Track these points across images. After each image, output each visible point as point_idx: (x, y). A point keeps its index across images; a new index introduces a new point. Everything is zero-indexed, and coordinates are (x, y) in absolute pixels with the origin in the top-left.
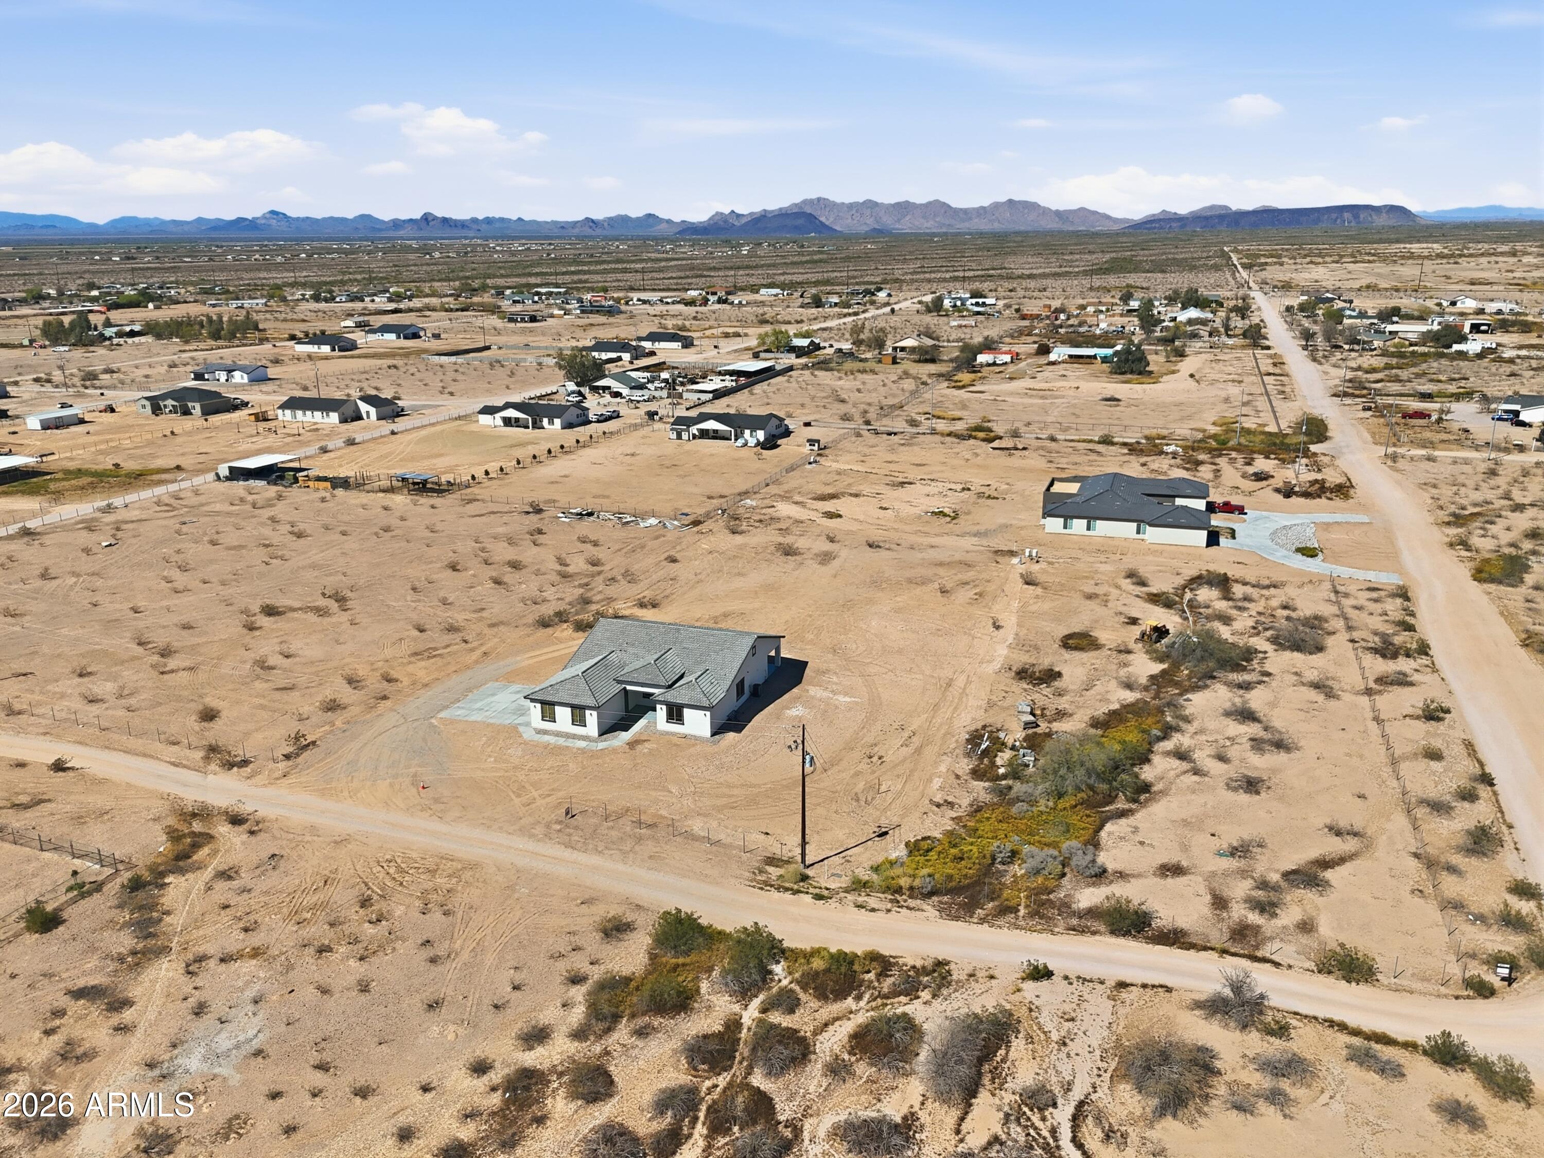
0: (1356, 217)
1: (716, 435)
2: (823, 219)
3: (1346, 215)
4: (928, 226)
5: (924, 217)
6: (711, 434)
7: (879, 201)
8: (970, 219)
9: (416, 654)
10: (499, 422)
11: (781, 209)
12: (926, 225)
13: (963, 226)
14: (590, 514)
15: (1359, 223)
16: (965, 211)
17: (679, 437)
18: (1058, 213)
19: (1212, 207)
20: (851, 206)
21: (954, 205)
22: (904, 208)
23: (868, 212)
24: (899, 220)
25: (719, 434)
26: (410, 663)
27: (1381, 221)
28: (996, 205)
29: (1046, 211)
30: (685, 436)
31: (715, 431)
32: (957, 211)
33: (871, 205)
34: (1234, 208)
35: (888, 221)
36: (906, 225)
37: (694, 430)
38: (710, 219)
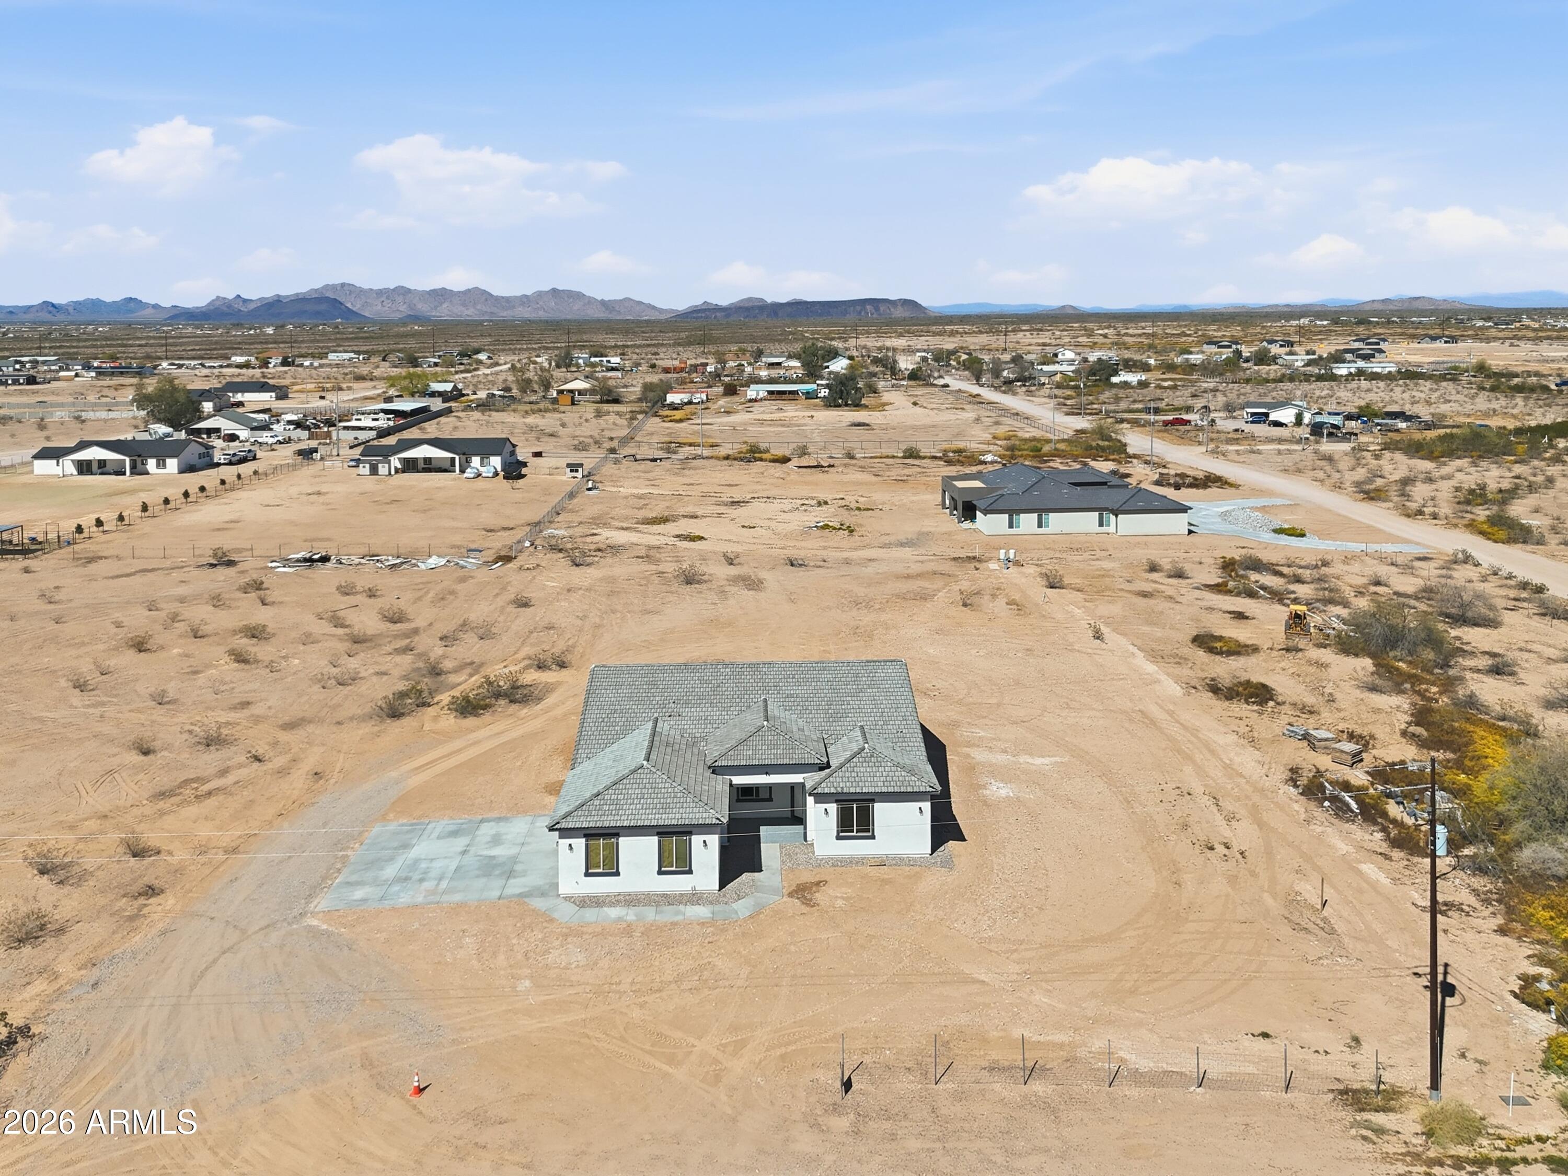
0: (877, 309)
1: (429, 466)
2: (349, 305)
3: (869, 307)
4: (469, 313)
5: (464, 305)
6: (421, 465)
7: (412, 288)
8: (514, 307)
9: (162, 795)
10: (71, 469)
11: (297, 294)
12: (467, 312)
13: (506, 314)
14: (325, 559)
15: (880, 314)
16: (507, 300)
17: (374, 471)
18: (603, 303)
19: (750, 299)
20: (380, 293)
21: (495, 293)
22: (441, 295)
23: (400, 299)
24: (436, 307)
25: (434, 464)
26: (162, 813)
27: (898, 313)
28: (540, 294)
29: (591, 301)
30: (383, 469)
31: (427, 460)
32: (498, 299)
33: (403, 291)
34: (769, 301)
35: (423, 308)
36: (444, 312)
37: (395, 462)
38: (209, 305)
